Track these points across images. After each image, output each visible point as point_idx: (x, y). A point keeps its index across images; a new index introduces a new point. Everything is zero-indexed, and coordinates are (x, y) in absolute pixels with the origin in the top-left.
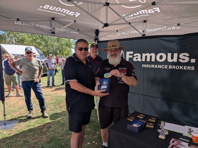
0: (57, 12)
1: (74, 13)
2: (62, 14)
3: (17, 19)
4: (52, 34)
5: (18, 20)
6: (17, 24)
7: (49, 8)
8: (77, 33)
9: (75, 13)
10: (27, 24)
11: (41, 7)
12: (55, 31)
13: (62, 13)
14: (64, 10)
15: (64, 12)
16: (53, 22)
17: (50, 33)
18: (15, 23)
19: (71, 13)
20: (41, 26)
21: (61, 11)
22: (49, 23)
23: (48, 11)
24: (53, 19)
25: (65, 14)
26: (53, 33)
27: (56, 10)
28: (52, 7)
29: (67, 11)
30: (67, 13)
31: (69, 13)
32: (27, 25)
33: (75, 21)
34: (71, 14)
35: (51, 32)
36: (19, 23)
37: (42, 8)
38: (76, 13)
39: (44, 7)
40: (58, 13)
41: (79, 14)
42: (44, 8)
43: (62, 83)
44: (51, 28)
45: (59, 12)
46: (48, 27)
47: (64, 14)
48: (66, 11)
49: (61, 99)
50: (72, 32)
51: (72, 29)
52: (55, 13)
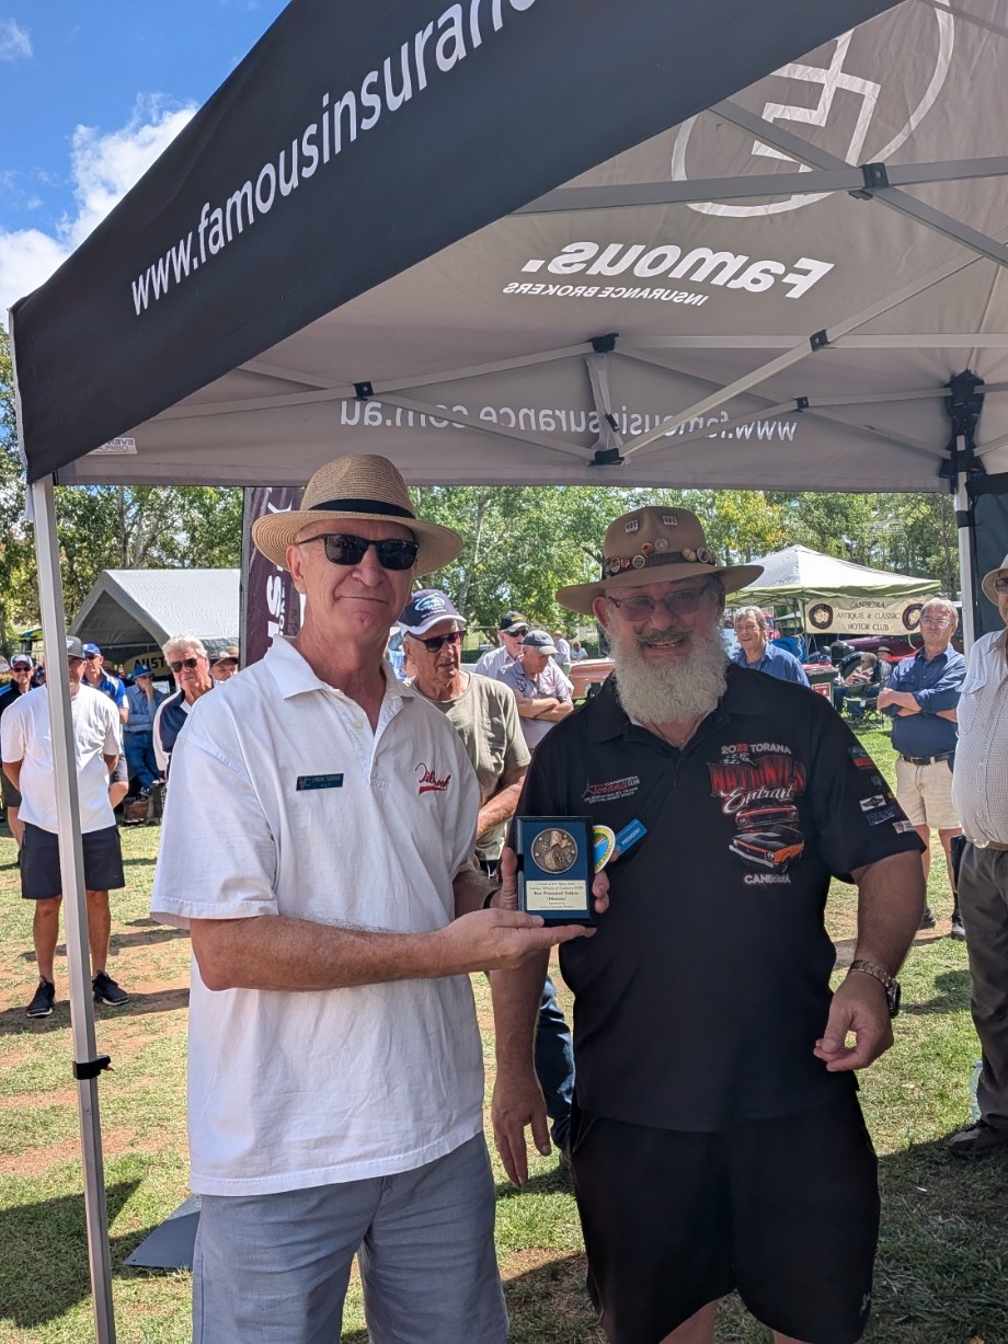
0: (643, 283)
1: (779, 268)
2: (680, 298)
3: (359, 387)
4: (595, 473)
5: (363, 392)
6: (352, 423)
7: (590, 263)
8: (787, 431)
9: (790, 269)
10: (417, 414)
11: (533, 266)
12: (619, 443)
13: (685, 284)
14: (701, 261)
15: (699, 276)
16: (602, 372)
17: (580, 462)
18: (344, 420)
19: (755, 270)
20: (518, 419)
21: (678, 273)
22: (570, 380)
23: (580, 291)
24: (603, 343)
25: (705, 287)
26: (607, 458)
27: (642, 270)
28: (614, 249)
29: (722, 265)
30: (719, 281)
31: (736, 276)
32: (417, 420)
33: (819, 340)
34: (756, 281)
35: (590, 454)
36: (368, 413)
37: (543, 276)
38: (803, 263)
39: (556, 267)
40: (645, 294)
41: (819, 269)
42: (551, 268)
44: (589, 419)
45: (663, 281)
46: (562, 414)
48: (712, 259)
50: (748, 432)
51: (755, 403)
52: (625, 293)
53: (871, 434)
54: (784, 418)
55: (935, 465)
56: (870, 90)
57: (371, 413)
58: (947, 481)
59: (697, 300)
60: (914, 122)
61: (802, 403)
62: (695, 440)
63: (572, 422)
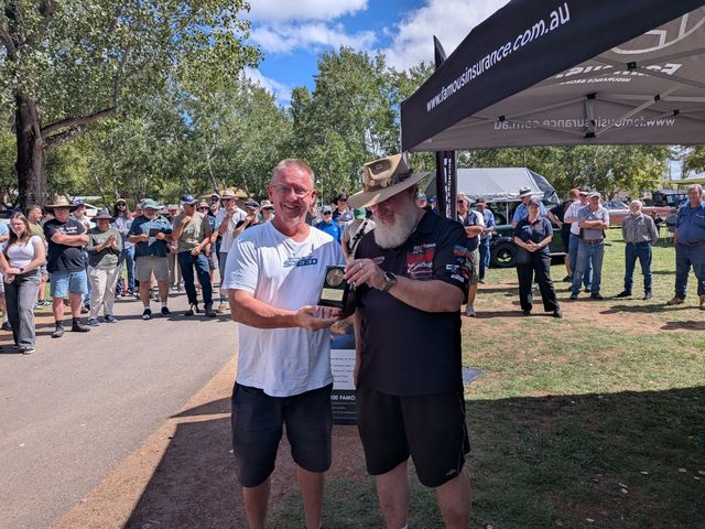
1: (659, 68)
2: (619, 79)
3: (500, 118)
4: (586, 140)
5: (502, 119)
6: (499, 128)
8: (671, 122)
9: (663, 68)
10: (520, 125)
11: (559, 76)
12: (595, 129)
13: (620, 75)
15: (626, 72)
16: (591, 106)
17: (579, 137)
18: (495, 128)
20: (557, 124)
21: (617, 72)
22: (579, 109)
23: (578, 81)
24: (591, 96)
25: (628, 76)
26: (590, 135)
28: (589, 68)
33: (657, 98)
35: (585, 134)
37: (563, 79)
38: (668, 65)
40: (605, 79)
41: (676, 66)
42: (566, 76)
44: (585, 122)
45: (611, 75)
46: (574, 121)
47: (625, 76)
49: (604, 337)
50: (653, 123)
51: (651, 112)
52: (597, 81)
54: (669, 118)
57: (504, 125)
59: (627, 80)
61: (676, 112)
62: (630, 128)
63: (578, 124)
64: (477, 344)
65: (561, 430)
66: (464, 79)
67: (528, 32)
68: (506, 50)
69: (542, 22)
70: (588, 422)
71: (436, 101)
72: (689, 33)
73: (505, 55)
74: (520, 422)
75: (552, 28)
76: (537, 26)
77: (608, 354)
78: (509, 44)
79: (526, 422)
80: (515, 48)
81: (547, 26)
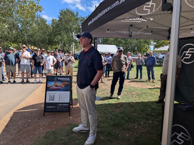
2: (138, 22)
5: (108, 30)
6: (107, 32)
8: (150, 34)
10: (113, 32)
12: (132, 34)
14: (140, 19)
16: (131, 28)
20: (123, 32)
21: (138, 20)
22: (128, 29)
23: (128, 21)
24: (131, 26)
26: (131, 36)
27: (134, 19)
30: (142, 20)
31: (144, 20)
33: (147, 27)
35: (129, 35)
38: (150, 19)
40: (135, 21)
41: (152, 19)
43: (136, 77)
47: (140, 21)
49: (133, 89)
50: (146, 34)
51: (146, 31)
52: (133, 21)
53: (159, 34)
54: (150, 33)
55: (167, 38)
56: (155, 4)
57: (109, 32)
58: (168, 39)
59: (140, 22)
60: (160, 6)
61: (152, 31)
62: (140, 34)
63: (128, 33)
64: (101, 90)
65: (121, 112)
66: (98, 17)
67: (114, 4)
68: (109, 9)
69: (118, 1)
70: (128, 110)
71: (90, 23)
72: (155, 10)
73: (108, 10)
74: (111, 110)
75: (120, 3)
76: (117, 2)
77: (133, 93)
78: (110, 7)
79: (112, 110)
80: (111, 8)
81: (119, 2)
